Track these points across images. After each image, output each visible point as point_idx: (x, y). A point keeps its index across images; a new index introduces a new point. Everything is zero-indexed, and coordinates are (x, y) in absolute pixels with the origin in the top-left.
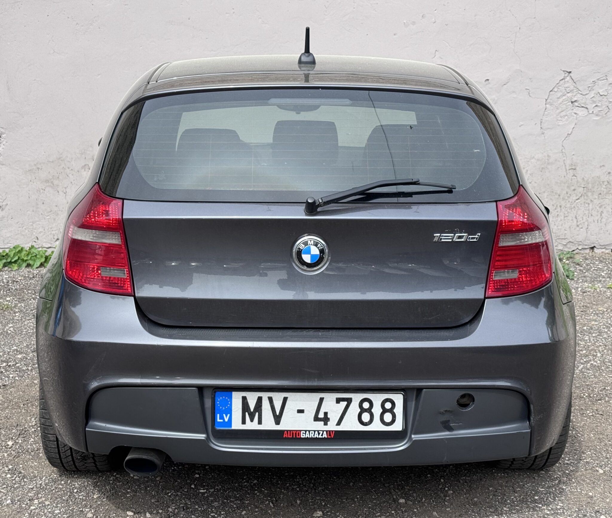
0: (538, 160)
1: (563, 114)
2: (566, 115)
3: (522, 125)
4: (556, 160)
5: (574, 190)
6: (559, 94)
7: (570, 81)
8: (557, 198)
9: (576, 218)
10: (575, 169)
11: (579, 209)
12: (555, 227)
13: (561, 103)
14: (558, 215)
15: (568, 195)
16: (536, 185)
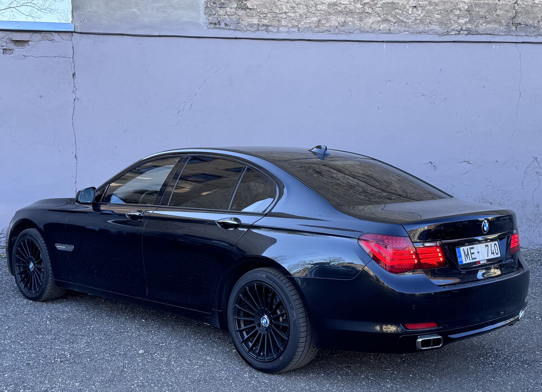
0: (521, 202)
1: (532, 179)
2: (535, 180)
3: (513, 184)
4: (529, 202)
5: (538, 217)
6: (531, 169)
7: (537, 163)
8: (530, 222)
9: (539, 232)
10: (538, 207)
11: (540, 227)
12: (529, 236)
13: (531, 174)
14: (530, 230)
15: (535, 220)
16: (520, 215)
